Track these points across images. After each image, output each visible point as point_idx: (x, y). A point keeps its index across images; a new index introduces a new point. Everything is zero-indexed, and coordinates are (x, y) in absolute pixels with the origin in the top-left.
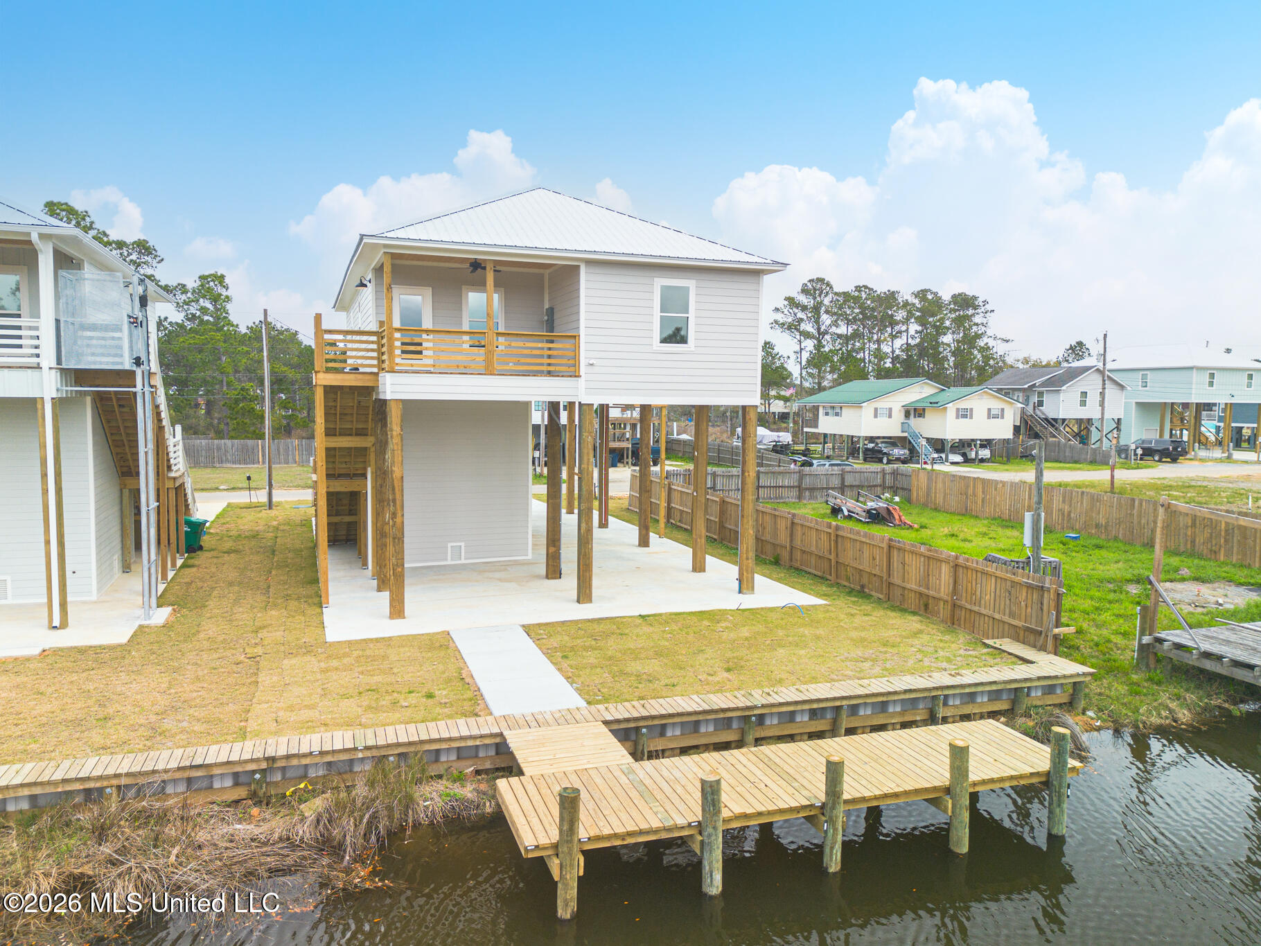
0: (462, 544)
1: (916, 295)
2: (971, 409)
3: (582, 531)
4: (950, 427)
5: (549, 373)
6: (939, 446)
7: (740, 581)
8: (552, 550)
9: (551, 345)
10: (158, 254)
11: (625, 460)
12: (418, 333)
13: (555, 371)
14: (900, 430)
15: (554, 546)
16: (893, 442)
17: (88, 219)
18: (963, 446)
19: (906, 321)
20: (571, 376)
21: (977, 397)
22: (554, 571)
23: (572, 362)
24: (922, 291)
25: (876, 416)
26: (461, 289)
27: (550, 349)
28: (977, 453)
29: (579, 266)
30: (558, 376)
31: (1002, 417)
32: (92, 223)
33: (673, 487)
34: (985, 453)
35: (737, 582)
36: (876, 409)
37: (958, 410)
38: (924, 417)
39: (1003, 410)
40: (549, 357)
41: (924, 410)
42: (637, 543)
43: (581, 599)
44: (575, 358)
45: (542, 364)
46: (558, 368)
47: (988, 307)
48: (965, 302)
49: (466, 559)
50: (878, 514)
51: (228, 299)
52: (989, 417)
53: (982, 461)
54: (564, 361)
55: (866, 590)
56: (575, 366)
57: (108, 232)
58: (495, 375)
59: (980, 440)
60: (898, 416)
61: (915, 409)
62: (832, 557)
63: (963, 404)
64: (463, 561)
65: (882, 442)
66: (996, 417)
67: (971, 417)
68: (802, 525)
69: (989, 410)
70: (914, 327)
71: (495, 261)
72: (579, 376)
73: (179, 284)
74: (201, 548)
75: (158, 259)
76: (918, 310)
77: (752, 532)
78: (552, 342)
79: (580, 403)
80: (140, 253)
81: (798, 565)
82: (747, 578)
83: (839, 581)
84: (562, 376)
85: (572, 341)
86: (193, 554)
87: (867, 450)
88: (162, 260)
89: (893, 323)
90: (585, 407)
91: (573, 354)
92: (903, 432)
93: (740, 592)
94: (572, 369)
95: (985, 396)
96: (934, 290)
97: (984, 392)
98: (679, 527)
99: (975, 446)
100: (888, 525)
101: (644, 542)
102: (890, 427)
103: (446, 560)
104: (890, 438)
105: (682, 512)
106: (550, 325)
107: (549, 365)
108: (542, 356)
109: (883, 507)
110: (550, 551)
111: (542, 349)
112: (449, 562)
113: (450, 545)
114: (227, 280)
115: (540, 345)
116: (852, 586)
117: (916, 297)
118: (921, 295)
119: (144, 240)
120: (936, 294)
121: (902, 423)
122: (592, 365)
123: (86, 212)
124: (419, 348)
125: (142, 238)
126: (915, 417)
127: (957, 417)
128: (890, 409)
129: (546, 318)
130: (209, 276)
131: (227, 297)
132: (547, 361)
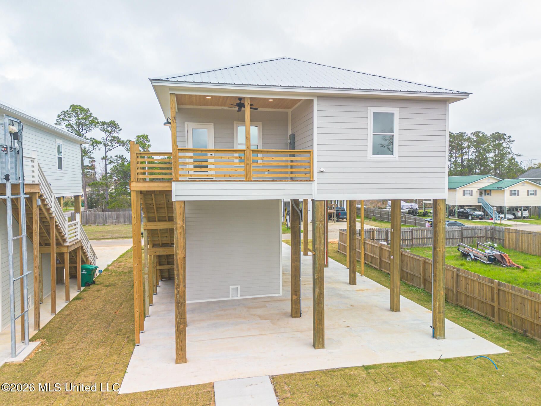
0: (239, 287)
1: (473, 134)
2: (518, 191)
3: (316, 295)
4: (508, 201)
5: (292, 179)
6: (500, 210)
7: (434, 328)
8: (295, 297)
9: (293, 159)
10: (120, 127)
11: (333, 218)
12: (203, 152)
13: (295, 177)
14: (477, 202)
15: (296, 295)
16: (475, 208)
17: (89, 112)
18: (513, 210)
19: (469, 147)
20: (307, 181)
21: (521, 184)
22: (296, 312)
23: (307, 170)
24: (476, 132)
25: (464, 195)
26: (233, 124)
27: (292, 161)
28: (522, 214)
29: (312, 100)
30: (298, 181)
31: (536, 195)
32: (91, 114)
33: (366, 242)
34: (526, 213)
35: (431, 329)
36: (464, 191)
37: (511, 191)
38: (491, 195)
39: (536, 191)
40: (292, 167)
41: (491, 191)
42: (348, 281)
43: (316, 345)
44: (310, 167)
45: (287, 173)
46: (297, 175)
47: (511, 139)
48: (499, 137)
49: (241, 296)
50: (495, 258)
51: (149, 146)
52: (528, 195)
53: (524, 217)
54: (302, 170)
55: (528, 334)
56: (310, 173)
57: (98, 118)
58: (252, 181)
59: (524, 207)
60: (476, 195)
61: (485, 191)
62: (496, 304)
63: (513, 188)
64: (239, 298)
65: (468, 208)
66: (532, 194)
67: (518, 195)
68: (466, 278)
69: (528, 191)
70: (472, 150)
71: (251, 98)
72: (313, 181)
73: (128, 140)
74: (94, 283)
75: (119, 129)
76: (475, 141)
77: (442, 293)
78: (294, 156)
79: (313, 200)
80: (112, 127)
81: (463, 304)
82: (440, 327)
83: (501, 322)
84: (301, 181)
85: (308, 155)
86: (88, 287)
87: (459, 212)
88: (121, 129)
89: (462, 148)
90: (317, 203)
91: (308, 164)
92: (479, 203)
93: (434, 336)
94: (308, 175)
95: (526, 184)
96: (483, 132)
97: (526, 181)
98: (371, 266)
99: (520, 210)
100: (503, 266)
101: (353, 281)
102: (471, 200)
103: (229, 297)
104: (471, 206)
105: (372, 257)
106: (292, 145)
107: (292, 173)
108: (287, 167)
109: (497, 254)
110: (293, 299)
111: (287, 161)
112: (230, 298)
113: (231, 287)
114: (149, 137)
115: (284, 159)
116: (515, 329)
117: (473, 135)
118: (476, 134)
119: (113, 121)
120: (483, 133)
121: (478, 198)
122: (322, 172)
123: (88, 109)
124: (204, 164)
125: (112, 120)
126: (485, 195)
127: (511, 195)
128: (472, 191)
129: (289, 141)
130: (141, 136)
131: (149, 145)
132: (291, 170)
